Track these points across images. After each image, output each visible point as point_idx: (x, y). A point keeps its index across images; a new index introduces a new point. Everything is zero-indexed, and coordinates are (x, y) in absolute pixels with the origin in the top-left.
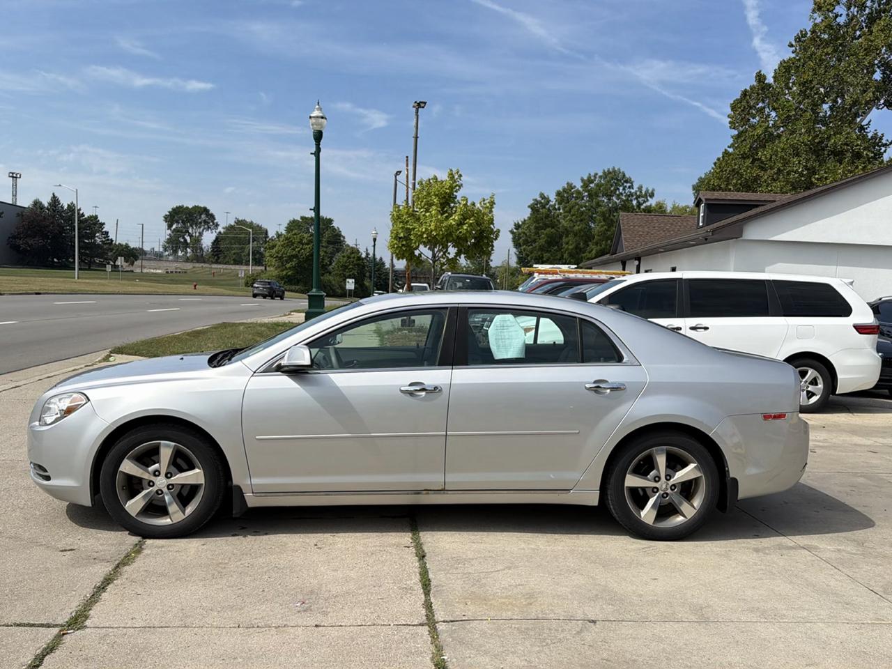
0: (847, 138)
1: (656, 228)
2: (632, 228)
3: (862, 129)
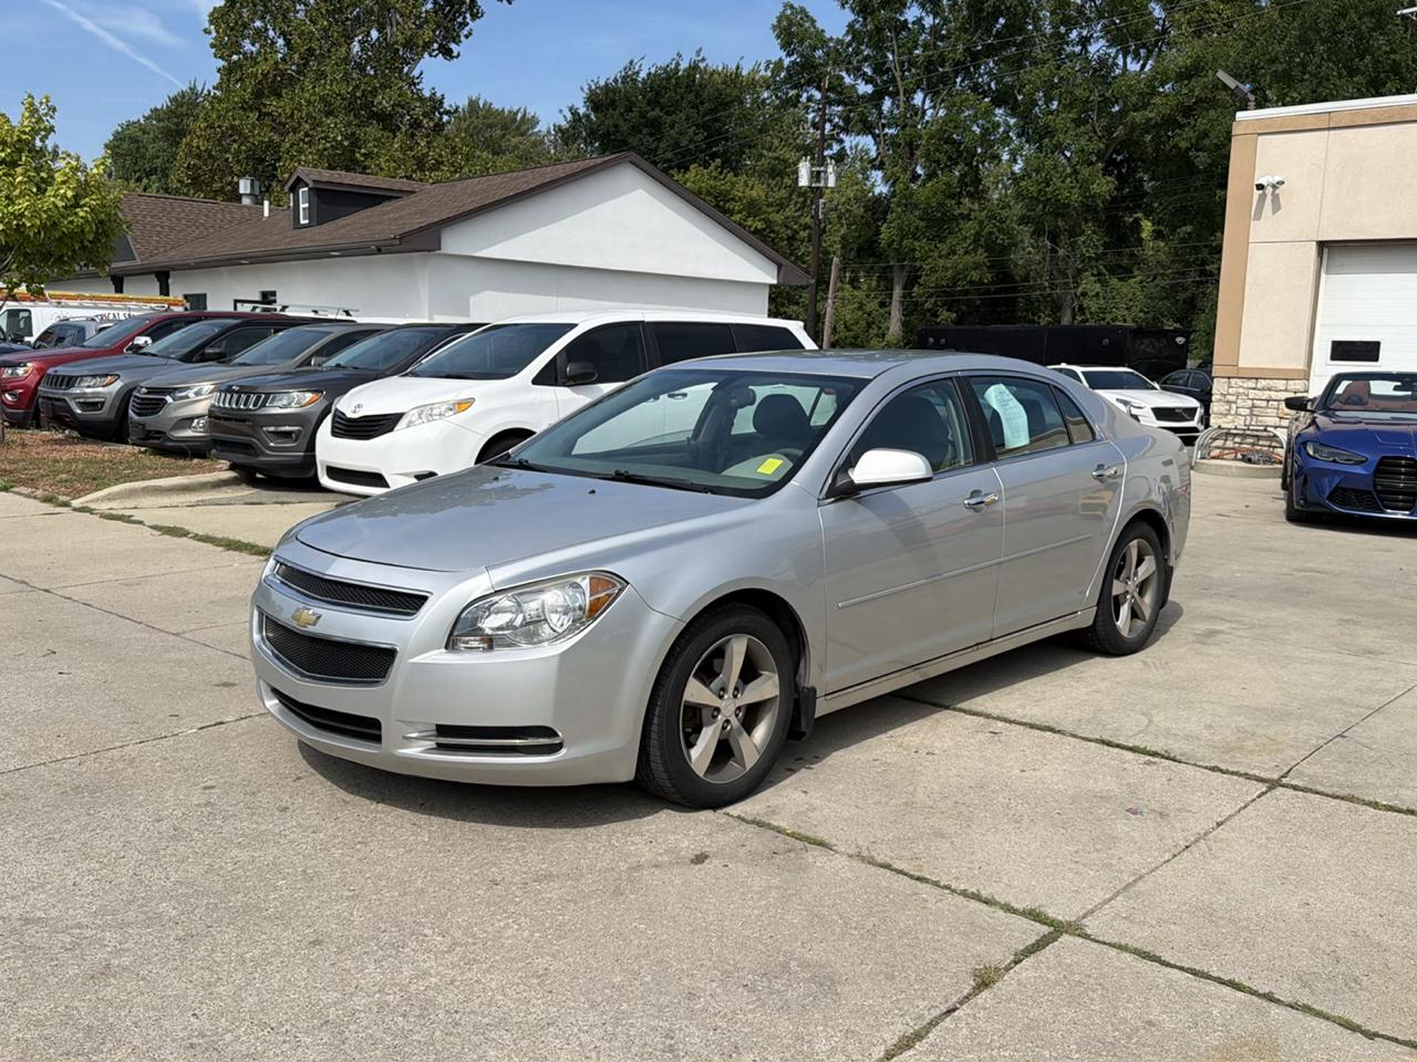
0: (399, 96)
1: (184, 222)
2: (139, 218)
3: (414, 84)
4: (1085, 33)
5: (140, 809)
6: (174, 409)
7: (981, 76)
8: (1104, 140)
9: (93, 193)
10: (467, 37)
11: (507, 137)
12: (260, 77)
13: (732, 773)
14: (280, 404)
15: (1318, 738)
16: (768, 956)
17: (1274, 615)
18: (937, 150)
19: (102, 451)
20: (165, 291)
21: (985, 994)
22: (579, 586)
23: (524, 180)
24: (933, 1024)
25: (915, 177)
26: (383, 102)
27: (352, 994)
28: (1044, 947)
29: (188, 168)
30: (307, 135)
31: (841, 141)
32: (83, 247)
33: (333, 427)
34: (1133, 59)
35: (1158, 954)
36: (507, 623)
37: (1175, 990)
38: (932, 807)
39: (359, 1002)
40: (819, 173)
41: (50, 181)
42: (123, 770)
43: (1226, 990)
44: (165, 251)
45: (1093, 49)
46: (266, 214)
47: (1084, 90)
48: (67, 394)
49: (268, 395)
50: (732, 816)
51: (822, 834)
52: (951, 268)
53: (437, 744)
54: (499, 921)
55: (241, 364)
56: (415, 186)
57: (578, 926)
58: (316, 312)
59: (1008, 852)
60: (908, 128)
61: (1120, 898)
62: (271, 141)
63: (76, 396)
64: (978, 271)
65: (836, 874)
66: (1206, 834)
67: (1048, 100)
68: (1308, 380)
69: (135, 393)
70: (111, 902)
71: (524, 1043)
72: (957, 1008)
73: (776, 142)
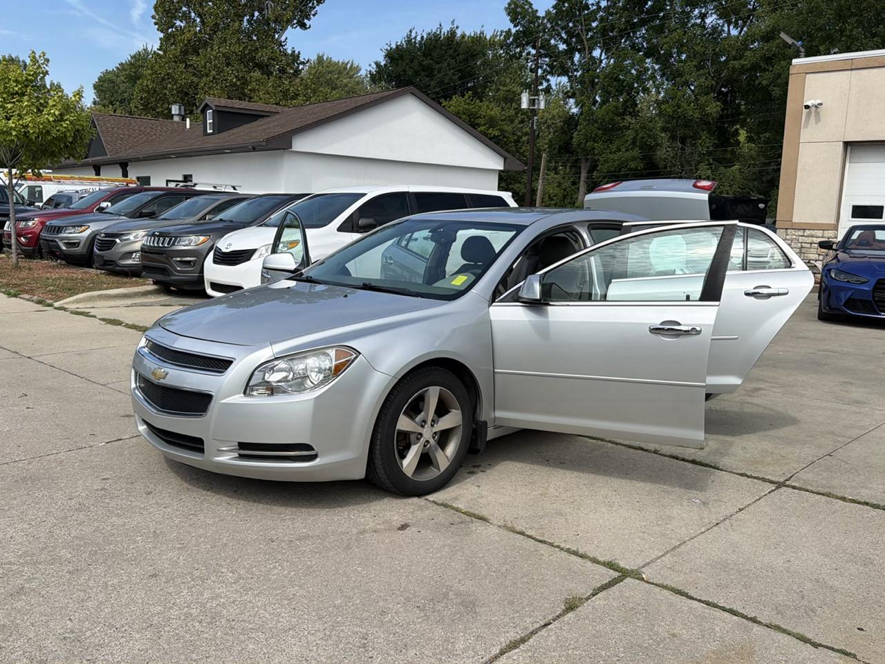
0: (272, 53)
1: (137, 132)
2: (110, 129)
3: (282, 46)
4: (703, 11)
5: (60, 492)
6: (121, 246)
7: (637, 38)
8: (715, 79)
9: (72, 112)
10: (314, 15)
11: (341, 79)
12: (186, 42)
13: (431, 475)
14: (183, 243)
15: (813, 456)
16: (436, 588)
17: (799, 378)
18: (610, 85)
19: (79, 273)
20: (125, 175)
21: (571, 615)
22: (328, 355)
23: (345, 104)
24: (533, 633)
25: (595, 102)
26: (262, 56)
27: (170, 608)
28: (613, 586)
29: (141, 99)
30: (214, 78)
31: (548, 81)
32: (66, 146)
33: (214, 258)
34: (734, 27)
35: (686, 591)
36: (284, 378)
37: (693, 614)
38: (557, 497)
39: (174, 613)
40: (534, 100)
41: (45, 105)
42: (54, 467)
43: (726, 615)
44: (126, 150)
45: (708, 21)
46: (188, 126)
47: (702, 47)
48: (57, 238)
49: (176, 238)
50: (430, 501)
51: (484, 513)
52: (617, 160)
53: (239, 454)
54: (270, 564)
55: (163, 219)
56: (279, 108)
57: (320, 568)
58: (215, 187)
59: (601, 525)
60: (590, 72)
61: (668, 555)
62: (192, 82)
63: (62, 239)
64: (634, 162)
65: (488, 537)
66: (731, 516)
67: (679, 55)
68: (837, 231)
69: (98, 237)
70: (32, 549)
71: (272, 641)
72: (551, 623)
73: (508, 80)
